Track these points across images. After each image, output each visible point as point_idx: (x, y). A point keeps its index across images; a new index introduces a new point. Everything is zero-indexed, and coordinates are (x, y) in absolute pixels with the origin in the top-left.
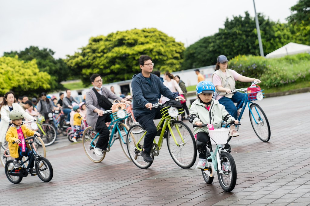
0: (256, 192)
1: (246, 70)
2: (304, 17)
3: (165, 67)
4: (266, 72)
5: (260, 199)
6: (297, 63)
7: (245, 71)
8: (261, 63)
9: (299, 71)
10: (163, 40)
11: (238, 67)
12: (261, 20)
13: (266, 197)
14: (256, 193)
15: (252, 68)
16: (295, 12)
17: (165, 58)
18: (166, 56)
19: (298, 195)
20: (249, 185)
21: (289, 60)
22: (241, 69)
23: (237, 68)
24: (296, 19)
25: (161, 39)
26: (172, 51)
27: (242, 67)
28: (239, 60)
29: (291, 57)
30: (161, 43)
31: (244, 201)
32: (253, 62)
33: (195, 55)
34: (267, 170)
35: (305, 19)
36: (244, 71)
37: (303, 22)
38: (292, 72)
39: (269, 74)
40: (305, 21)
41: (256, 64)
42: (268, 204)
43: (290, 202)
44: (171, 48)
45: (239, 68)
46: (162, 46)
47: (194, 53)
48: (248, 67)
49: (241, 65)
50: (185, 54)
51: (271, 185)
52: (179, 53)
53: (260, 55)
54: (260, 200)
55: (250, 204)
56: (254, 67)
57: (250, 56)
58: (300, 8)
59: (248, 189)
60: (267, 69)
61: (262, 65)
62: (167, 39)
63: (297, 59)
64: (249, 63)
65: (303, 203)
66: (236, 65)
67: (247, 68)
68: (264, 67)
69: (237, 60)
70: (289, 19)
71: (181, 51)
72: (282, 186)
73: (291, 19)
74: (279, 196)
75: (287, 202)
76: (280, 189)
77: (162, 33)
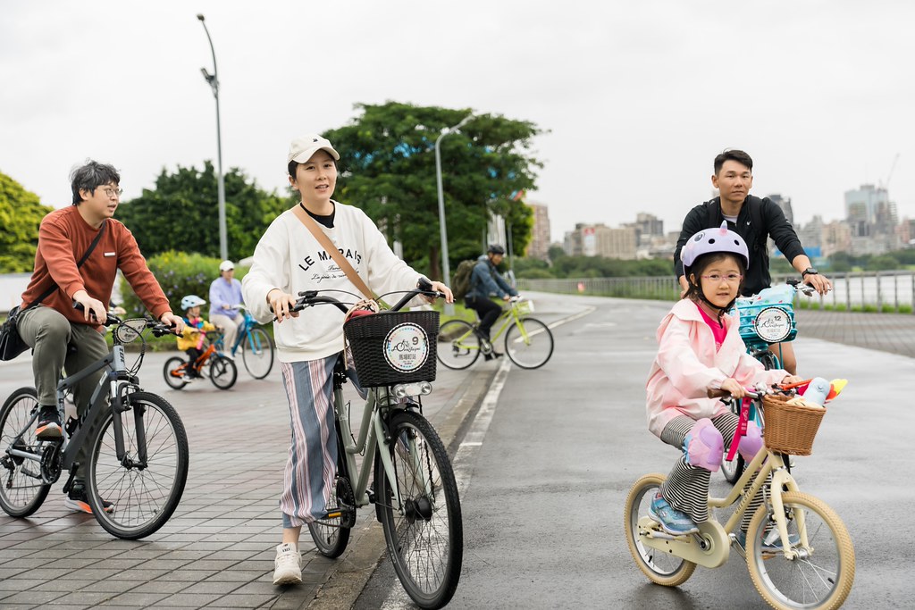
1: (182, 285)
3: (8, 258)
7: (179, 286)
10: (10, 196)
11: (166, 276)
12: (236, 185)
15: (194, 282)
17: (11, 239)
18: (14, 234)
22: (171, 281)
23: (164, 278)
25: (6, 193)
26: (30, 224)
27: (174, 276)
28: (170, 260)
30: (6, 204)
32: (199, 267)
36: (176, 286)
41: (205, 275)
43: (174, 549)
44: (28, 218)
45: (166, 279)
46: (7, 211)
48: (188, 278)
49: (171, 272)
53: (218, 257)
56: (200, 281)
57: (197, 256)
62: (20, 196)
64: (191, 270)
65: (201, 552)
66: (161, 270)
67: (185, 281)
69: (166, 260)
77: (11, 180)
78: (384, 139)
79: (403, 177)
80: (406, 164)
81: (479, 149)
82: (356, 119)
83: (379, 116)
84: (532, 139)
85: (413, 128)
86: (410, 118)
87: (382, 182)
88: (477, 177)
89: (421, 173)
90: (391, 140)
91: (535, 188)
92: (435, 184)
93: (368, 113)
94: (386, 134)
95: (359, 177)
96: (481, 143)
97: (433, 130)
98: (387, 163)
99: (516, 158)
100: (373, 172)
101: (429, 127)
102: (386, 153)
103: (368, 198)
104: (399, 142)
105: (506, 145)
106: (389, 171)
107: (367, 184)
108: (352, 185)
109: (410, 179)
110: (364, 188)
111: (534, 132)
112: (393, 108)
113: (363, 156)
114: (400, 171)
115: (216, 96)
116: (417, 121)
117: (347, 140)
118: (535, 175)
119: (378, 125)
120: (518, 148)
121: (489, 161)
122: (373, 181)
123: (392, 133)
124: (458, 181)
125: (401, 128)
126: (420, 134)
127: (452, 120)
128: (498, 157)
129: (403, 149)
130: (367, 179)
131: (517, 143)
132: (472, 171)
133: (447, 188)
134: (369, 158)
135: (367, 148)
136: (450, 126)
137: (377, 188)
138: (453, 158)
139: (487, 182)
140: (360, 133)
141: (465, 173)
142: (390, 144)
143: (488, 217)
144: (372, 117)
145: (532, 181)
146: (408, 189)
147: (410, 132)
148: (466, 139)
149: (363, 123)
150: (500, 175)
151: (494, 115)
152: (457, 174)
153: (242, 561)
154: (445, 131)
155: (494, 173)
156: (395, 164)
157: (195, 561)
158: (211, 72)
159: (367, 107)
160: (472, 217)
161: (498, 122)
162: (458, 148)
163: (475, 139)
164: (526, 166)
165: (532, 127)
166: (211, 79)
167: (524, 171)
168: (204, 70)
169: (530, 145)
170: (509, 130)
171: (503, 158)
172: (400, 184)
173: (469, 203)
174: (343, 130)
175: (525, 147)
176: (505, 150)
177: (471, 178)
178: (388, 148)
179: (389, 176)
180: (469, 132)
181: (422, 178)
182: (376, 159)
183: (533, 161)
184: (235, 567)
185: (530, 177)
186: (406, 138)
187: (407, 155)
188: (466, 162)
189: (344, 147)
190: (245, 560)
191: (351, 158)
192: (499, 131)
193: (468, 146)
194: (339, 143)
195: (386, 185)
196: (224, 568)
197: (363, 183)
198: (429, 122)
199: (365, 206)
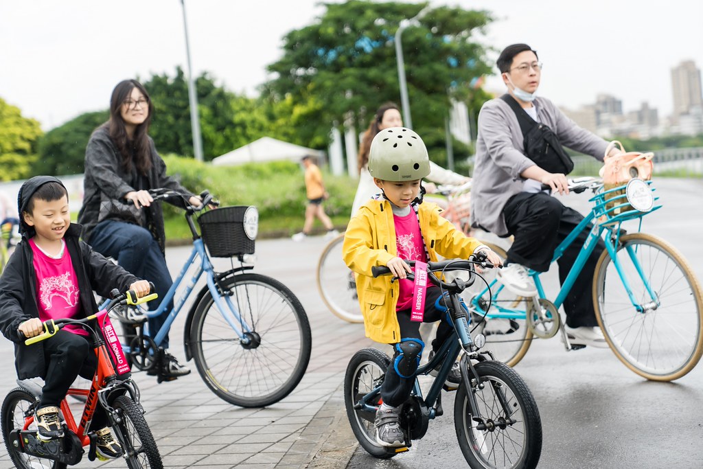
2: (292, 87)
12: (206, 90)
16: (275, 76)
21: (251, 171)
24: (276, 89)
26: (13, 136)
33: (64, 148)
35: (294, 91)
37: (289, 98)
40: (293, 95)
44: (11, 130)
47: (61, 144)
50: (41, 144)
52: (29, 140)
53: (192, 156)
58: (284, 69)
63: (267, 170)
65: (190, 437)
70: (263, 89)
71: (32, 137)
73: (267, 91)
78: (344, 35)
79: (364, 71)
80: (368, 58)
81: (438, 39)
82: (318, 18)
83: (340, 13)
84: (489, 27)
85: (372, 23)
86: (369, 13)
87: (344, 77)
88: (438, 67)
89: (383, 66)
90: (353, 35)
92: (397, 76)
93: (329, 11)
94: (347, 30)
95: (324, 74)
96: (440, 34)
97: (392, 23)
98: (350, 58)
99: (474, 47)
100: (337, 67)
101: (389, 21)
102: (348, 50)
103: (333, 93)
104: (359, 36)
105: (464, 33)
106: (352, 66)
107: (330, 79)
108: (318, 81)
109: (373, 73)
110: (328, 83)
111: (491, 20)
112: (354, 6)
113: (327, 52)
114: (363, 65)
116: (376, 15)
117: (309, 39)
119: (339, 22)
120: (475, 37)
121: (448, 51)
122: (337, 76)
123: (354, 29)
124: (422, 72)
125: (361, 23)
126: (381, 28)
127: (411, 13)
128: (457, 46)
129: (366, 44)
130: (331, 75)
131: (475, 32)
132: (433, 60)
133: (410, 79)
134: (332, 55)
135: (329, 44)
136: (409, 17)
137: (341, 83)
138: (413, 50)
139: (448, 72)
140: (322, 31)
141: (426, 63)
142: (352, 40)
143: (450, 105)
144: (333, 15)
145: (490, 67)
146: (371, 82)
147: (370, 27)
148: (425, 30)
149: (326, 21)
150: (460, 64)
151: (451, 6)
152: (419, 64)
153: (229, 445)
154: (404, 23)
155: (453, 62)
156: (358, 58)
157: (184, 446)
159: (328, 6)
160: (434, 106)
161: (455, 13)
162: (418, 40)
163: (434, 30)
164: (484, 53)
165: (488, 15)
167: (482, 58)
169: (486, 32)
170: (466, 20)
171: (462, 47)
172: (363, 79)
173: (430, 92)
174: (306, 29)
175: (484, 33)
176: (464, 40)
177: (431, 68)
178: (349, 44)
179: (352, 71)
180: (428, 23)
181: (384, 71)
182: (339, 54)
183: (492, 48)
184: (223, 451)
185: (488, 63)
186: (367, 33)
187: (368, 49)
188: (426, 52)
189: (307, 45)
190: (233, 443)
191: (315, 55)
192: (457, 20)
193: (427, 37)
194: (302, 41)
195: (350, 80)
196: (212, 452)
197: (328, 79)
198: (389, 16)
199: (331, 101)
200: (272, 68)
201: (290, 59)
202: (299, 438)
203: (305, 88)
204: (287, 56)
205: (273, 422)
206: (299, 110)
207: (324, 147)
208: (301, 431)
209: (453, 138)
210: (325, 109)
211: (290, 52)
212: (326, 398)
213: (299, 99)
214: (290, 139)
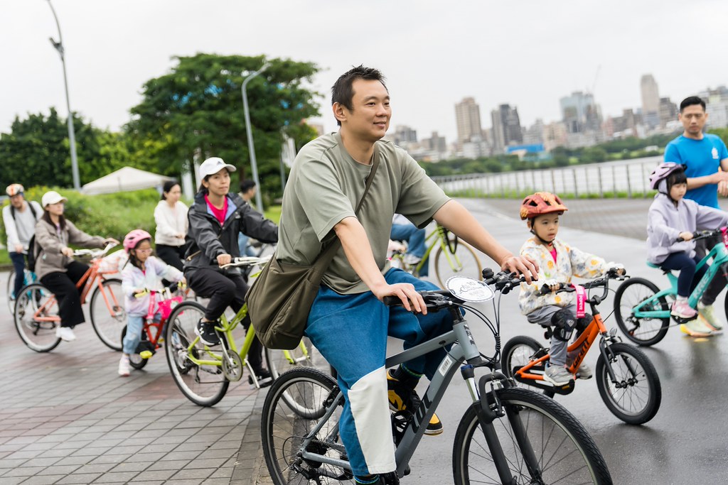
0: (61, 443)
2: (152, 127)
4: (82, 220)
5: (69, 456)
6: (137, 206)
8: (74, 202)
9: (140, 221)
12: (78, 125)
13: (80, 452)
14: (61, 446)
16: (137, 117)
19: (132, 450)
20: (49, 431)
21: (123, 199)
24: (138, 129)
28: (36, 195)
29: (127, 195)
31: (42, 459)
34: (81, 402)
35: (154, 130)
37: (150, 134)
38: (127, 223)
39: (87, 223)
40: (153, 133)
42: (83, 466)
43: (120, 462)
51: (88, 431)
54: (69, 458)
55: (52, 465)
58: (144, 111)
59: (48, 438)
60: (85, 214)
61: (76, 207)
63: (136, 199)
65: (142, 463)
68: (80, 210)
69: (33, 194)
70: (126, 127)
72: (106, 433)
73: (130, 128)
74: (102, 451)
75: (115, 461)
76: (102, 438)
78: (196, 83)
79: (213, 113)
80: (215, 102)
81: (272, 86)
82: (172, 69)
83: (192, 65)
84: (315, 76)
85: (218, 73)
86: (216, 65)
87: (196, 118)
88: (273, 109)
89: (228, 109)
90: (202, 84)
91: (320, 115)
92: (242, 117)
93: (182, 63)
94: (197, 79)
95: (179, 115)
96: (275, 81)
97: (235, 74)
98: (201, 103)
99: (303, 92)
100: (189, 110)
101: (233, 72)
102: (199, 95)
103: (187, 131)
104: (208, 84)
105: (294, 82)
106: (203, 109)
107: (185, 120)
108: (173, 121)
109: (220, 114)
110: (183, 124)
111: (316, 70)
112: (202, 58)
113: (181, 97)
114: (211, 108)
115: (63, 59)
116: (221, 67)
117: (166, 86)
118: (319, 105)
119: (191, 73)
120: (304, 84)
121: (282, 96)
122: (191, 117)
123: (203, 78)
124: (257, 113)
125: (209, 74)
126: (225, 77)
127: (250, 65)
128: (288, 92)
129: (213, 90)
130: (185, 117)
131: (303, 80)
132: (269, 104)
133: (252, 120)
134: (185, 99)
135: (182, 91)
136: (249, 69)
137: (194, 123)
138: (254, 95)
139: (281, 113)
140: (177, 80)
141: (263, 106)
142: (202, 87)
143: (284, 141)
144: (185, 66)
145: (316, 110)
146: (218, 123)
147: (217, 76)
148: (262, 79)
149: (179, 71)
150: (291, 106)
151: (283, 59)
152: (258, 107)
153: (179, 470)
154: (245, 73)
155: (285, 105)
156: (208, 102)
157: (141, 472)
158: (57, 40)
159: (181, 59)
160: (271, 142)
161: (287, 65)
162: (257, 88)
163: (269, 78)
164: (311, 97)
165: (314, 67)
166: (58, 46)
167: (310, 101)
168: (51, 39)
169: (312, 81)
170: (296, 70)
171: (293, 93)
172: (212, 119)
173: (268, 130)
174: (163, 78)
175: (310, 82)
176: (294, 86)
177: (268, 110)
178: (200, 91)
179: (202, 113)
180: (265, 74)
181: (229, 113)
182: (191, 99)
183: (316, 93)
184: (176, 477)
185: (315, 106)
186: (216, 82)
187: (215, 95)
188: (263, 97)
189: (164, 91)
190: (182, 469)
191: (171, 100)
192: (289, 71)
193: (264, 85)
194: (160, 89)
195: (201, 120)
196: (167, 478)
197: (182, 120)
198: (233, 67)
199: (185, 138)
200: (134, 111)
201: (151, 103)
202: (237, 463)
203: (163, 127)
204: (147, 101)
205: (209, 447)
206: (159, 145)
207: (177, 174)
208: (236, 456)
209: (285, 165)
210: (181, 144)
211: (149, 98)
212: (246, 422)
213: (157, 136)
214: (148, 168)
